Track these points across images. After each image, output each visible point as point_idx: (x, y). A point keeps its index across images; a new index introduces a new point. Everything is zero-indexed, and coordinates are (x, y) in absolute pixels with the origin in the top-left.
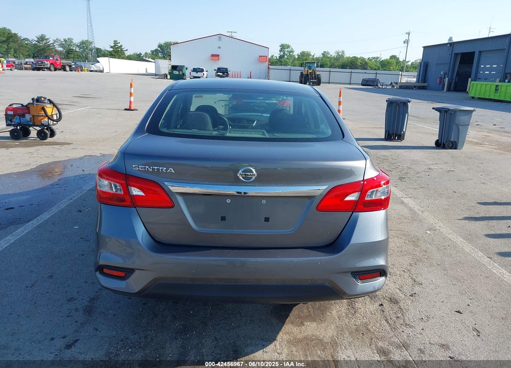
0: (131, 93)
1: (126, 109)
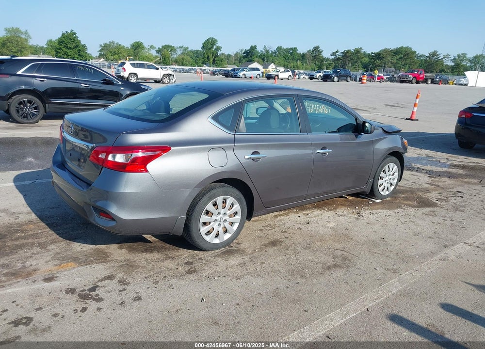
0: (415, 104)
1: (407, 119)
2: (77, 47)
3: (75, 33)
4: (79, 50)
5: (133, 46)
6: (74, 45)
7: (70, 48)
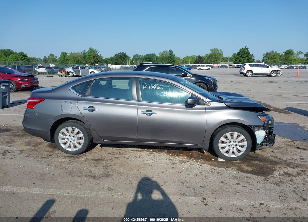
2: (247, 56)
3: (247, 48)
4: (249, 58)
5: (285, 53)
6: (246, 55)
7: (243, 57)
